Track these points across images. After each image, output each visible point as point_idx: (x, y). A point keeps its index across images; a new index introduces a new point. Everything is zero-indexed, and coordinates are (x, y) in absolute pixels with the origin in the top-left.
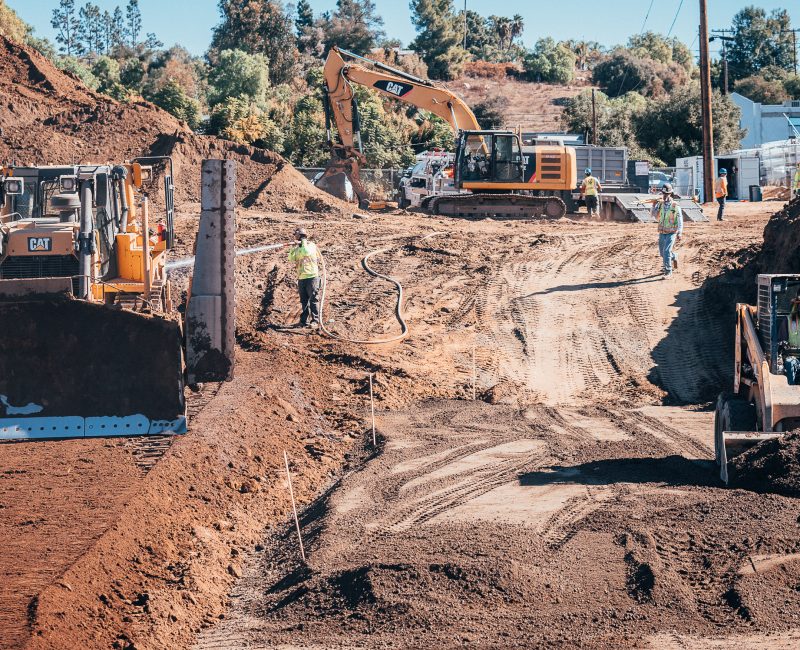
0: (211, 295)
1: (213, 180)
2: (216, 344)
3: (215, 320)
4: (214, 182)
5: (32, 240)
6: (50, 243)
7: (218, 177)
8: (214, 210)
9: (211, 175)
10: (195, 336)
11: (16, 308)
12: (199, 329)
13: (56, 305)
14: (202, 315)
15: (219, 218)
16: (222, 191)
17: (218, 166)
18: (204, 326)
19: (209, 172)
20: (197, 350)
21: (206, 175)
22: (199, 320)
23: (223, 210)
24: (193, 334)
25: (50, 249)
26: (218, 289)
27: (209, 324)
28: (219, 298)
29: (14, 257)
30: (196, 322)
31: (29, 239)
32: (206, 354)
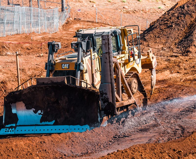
0: (108, 83)
1: (105, 42)
2: (111, 101)
3: (109, 92)
4: (106, 43)
5: (63, 65)
6: (69, 66)
7: (107, 41)
8: (106, 53)
9: (105, 41)
10: (103, 98)
11: (48, 87)
12: (104, 95)
13: (61, 86)
14: (105, 90)
15: (108, 56)
16: (108, 46)
17: (107, 37)
18: (106, 94)
19: (104, 40)
20: (104, 103)
21: (103, 41)
22: (104, 92)
23: (109, 53)
24: (102, 97)
25: (69, 68)
26: (110, 81)
27: (108, 93)
28: (110, 84)
29: (57, 71)
30: (103, 93)
31: (62, 64)
32: (107, 104)
